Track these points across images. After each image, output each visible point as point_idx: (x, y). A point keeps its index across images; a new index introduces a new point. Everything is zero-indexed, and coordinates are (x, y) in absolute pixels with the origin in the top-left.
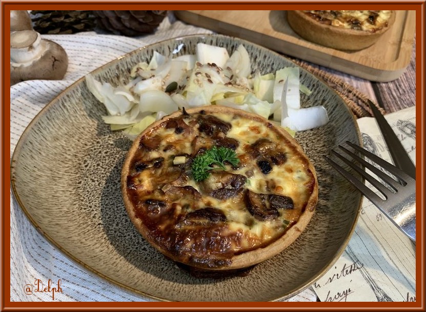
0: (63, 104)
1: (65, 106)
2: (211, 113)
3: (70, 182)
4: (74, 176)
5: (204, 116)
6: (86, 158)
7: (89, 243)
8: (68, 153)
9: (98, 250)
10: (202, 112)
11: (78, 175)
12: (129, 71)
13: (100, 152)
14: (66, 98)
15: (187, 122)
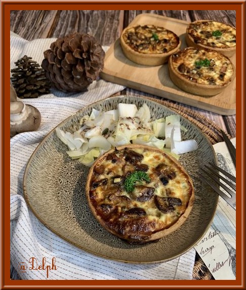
0: (44, 147)
1: (45, 148)
2: (131, 149)
3: (53, 193)
4: (55, 189)
5: (127, 151)
6: (60, 178)
7: (70, 229)
8: (49, 175)
9: (75, 233)
10: (126, 149)
11: (57, 189)
12: (79, 121)
13: (67, 174)
14: (45, 143)
15: (118, 155)
